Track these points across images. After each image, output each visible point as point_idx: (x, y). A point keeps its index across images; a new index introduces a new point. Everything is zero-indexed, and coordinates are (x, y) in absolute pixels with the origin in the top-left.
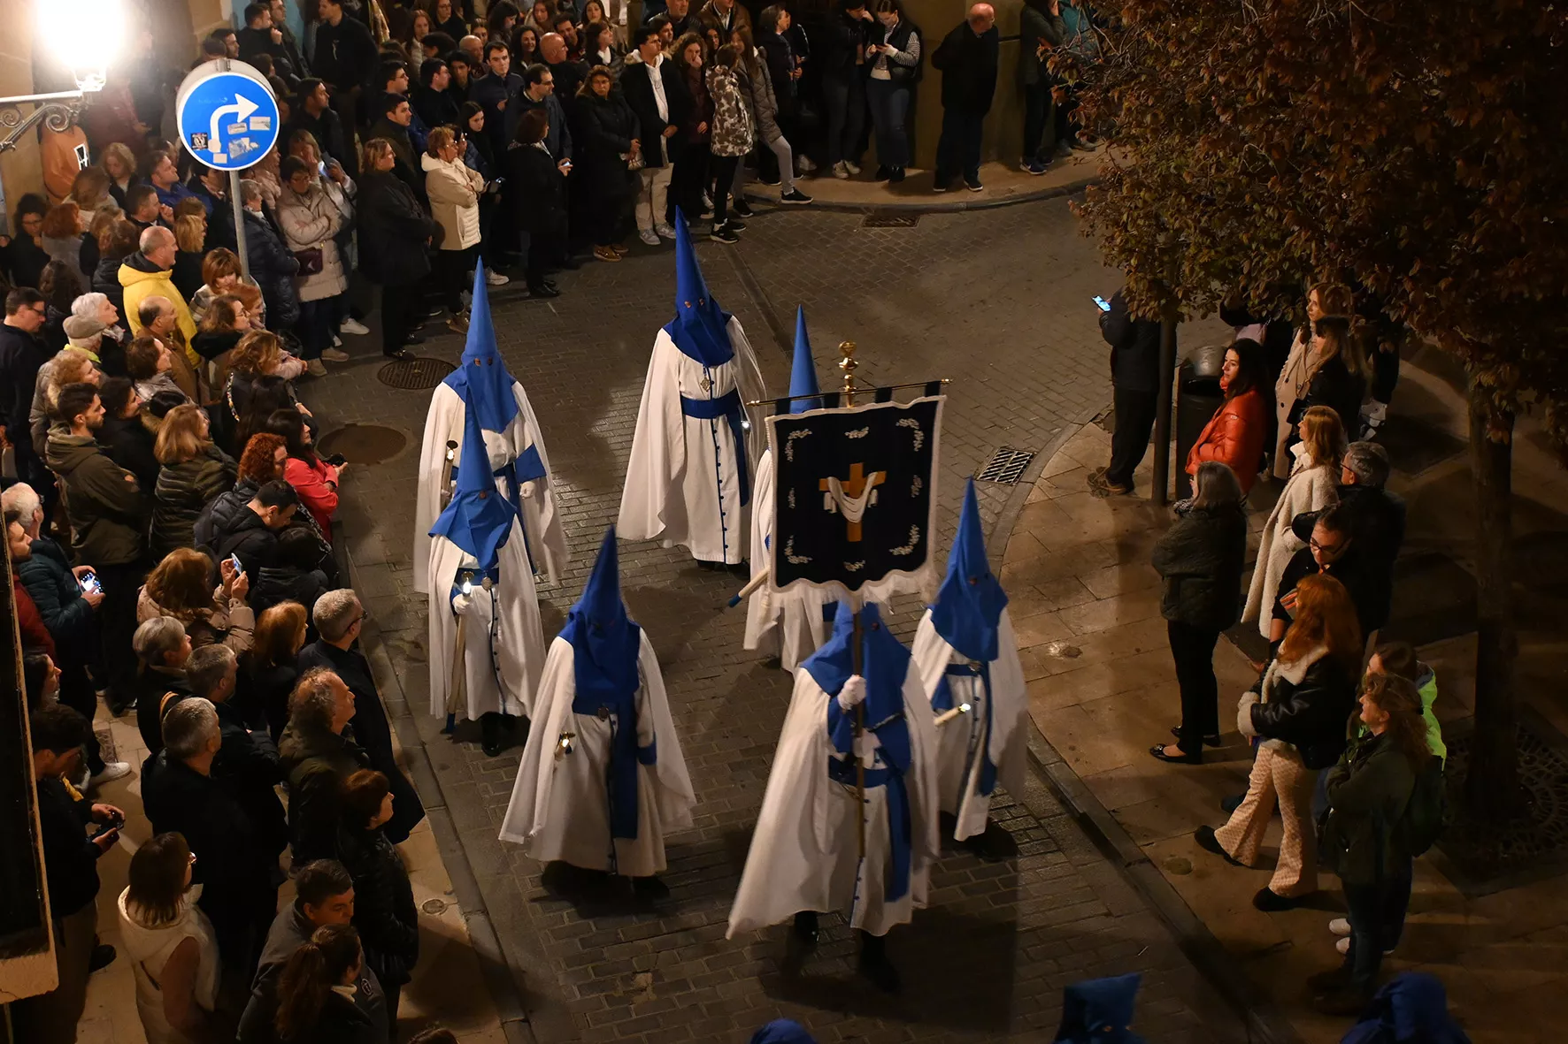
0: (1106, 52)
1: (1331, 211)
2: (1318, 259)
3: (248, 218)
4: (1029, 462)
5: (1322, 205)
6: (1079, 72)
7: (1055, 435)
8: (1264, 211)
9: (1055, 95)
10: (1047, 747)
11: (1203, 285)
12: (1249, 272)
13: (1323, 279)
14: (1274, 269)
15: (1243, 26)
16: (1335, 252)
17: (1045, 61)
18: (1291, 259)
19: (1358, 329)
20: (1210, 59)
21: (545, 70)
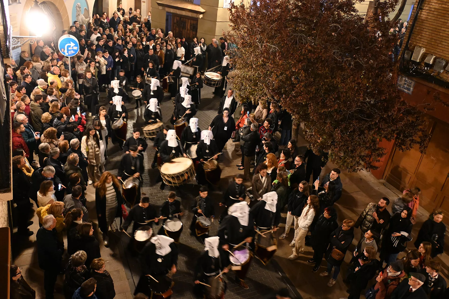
21: (131, 42)
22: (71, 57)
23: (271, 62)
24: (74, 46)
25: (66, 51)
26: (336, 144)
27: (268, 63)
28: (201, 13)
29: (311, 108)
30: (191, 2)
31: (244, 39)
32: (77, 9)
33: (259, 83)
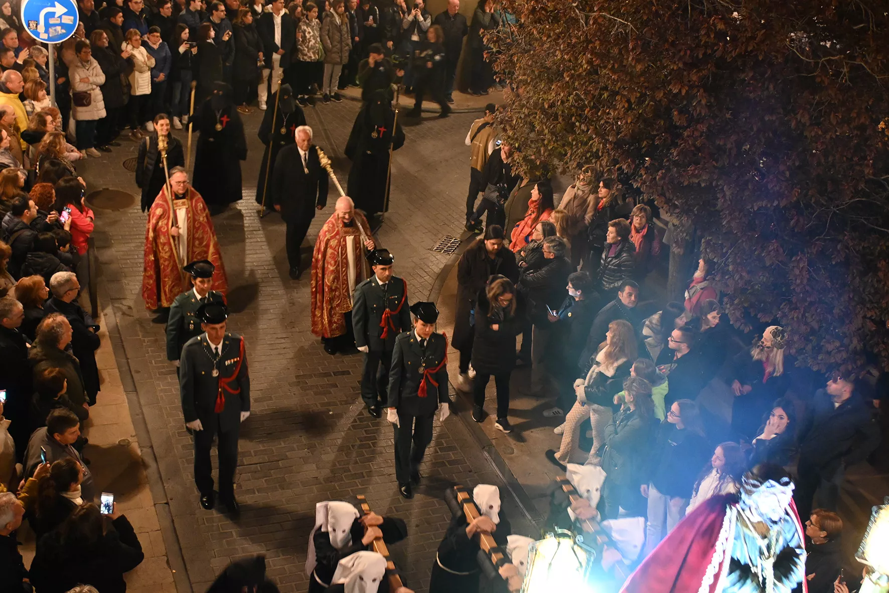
0: (513, 36)
1: (612, 130)
2: (603, 153)
4: (459, 244)
5: (609, 127)
6: (499, 45)
8: (580, 126)
9: (485, 56)
13: (604, 162)
14: (583, 156)
18: (592, 152)
19: (617, 190)
20: (562, 46)
21: (221, 5)
23: (613, 66)
24: (64, 14)
25: (41, 28)
26: (794, 300)
27: (605, 67)
29: (724, 196)
33: (577, 124)
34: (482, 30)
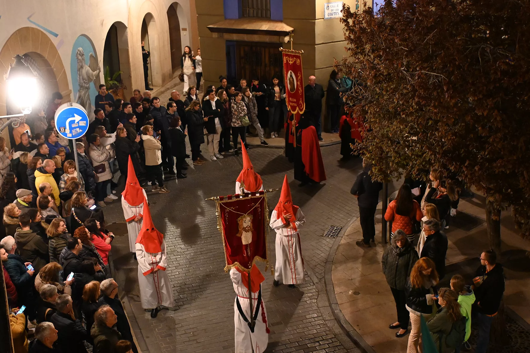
0: (363, 94)
1: (438, 145)
2: (434, 160)
3: (79, 155)
4: (340, 230)
5: (435, 143)
6: (354, 101)
7: (349, 221)
8: (416, 145)
9: (346, 109)
10: (349, 325)
11: (397, 170)
12: (412, 165)
13: (436, 167)
14: (420, 164)
15: (408, 85)
16: (441, 158)
17: (342, 97)
18: (426, 161)
19: (448, 184)
20: (397, 96)
21: (173, 103)
22: (77, 140)
23: (435, 104)
24: (81, 120)
25: (68, 131)
27: (429, 106)
28: (286, 34)
30: (268, 18)
31: (376, 68)
32: (77, 58)
34: (341, 93)
